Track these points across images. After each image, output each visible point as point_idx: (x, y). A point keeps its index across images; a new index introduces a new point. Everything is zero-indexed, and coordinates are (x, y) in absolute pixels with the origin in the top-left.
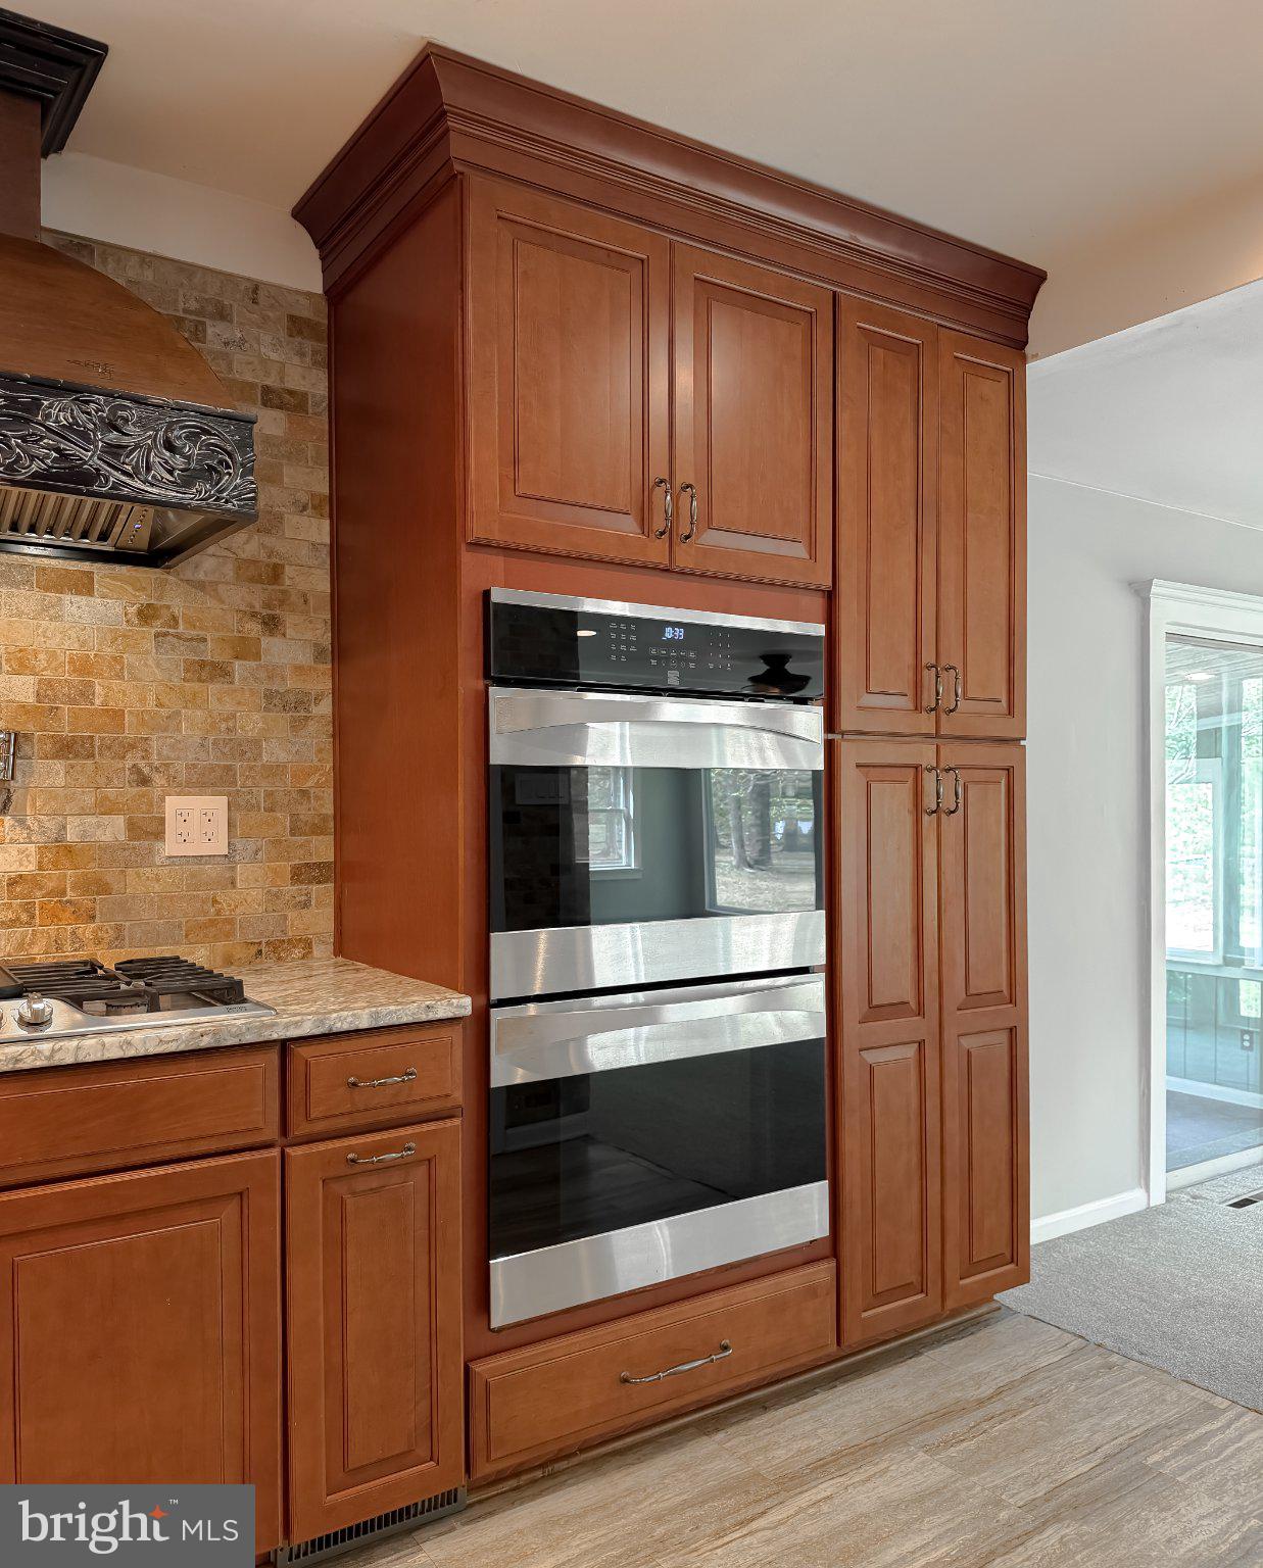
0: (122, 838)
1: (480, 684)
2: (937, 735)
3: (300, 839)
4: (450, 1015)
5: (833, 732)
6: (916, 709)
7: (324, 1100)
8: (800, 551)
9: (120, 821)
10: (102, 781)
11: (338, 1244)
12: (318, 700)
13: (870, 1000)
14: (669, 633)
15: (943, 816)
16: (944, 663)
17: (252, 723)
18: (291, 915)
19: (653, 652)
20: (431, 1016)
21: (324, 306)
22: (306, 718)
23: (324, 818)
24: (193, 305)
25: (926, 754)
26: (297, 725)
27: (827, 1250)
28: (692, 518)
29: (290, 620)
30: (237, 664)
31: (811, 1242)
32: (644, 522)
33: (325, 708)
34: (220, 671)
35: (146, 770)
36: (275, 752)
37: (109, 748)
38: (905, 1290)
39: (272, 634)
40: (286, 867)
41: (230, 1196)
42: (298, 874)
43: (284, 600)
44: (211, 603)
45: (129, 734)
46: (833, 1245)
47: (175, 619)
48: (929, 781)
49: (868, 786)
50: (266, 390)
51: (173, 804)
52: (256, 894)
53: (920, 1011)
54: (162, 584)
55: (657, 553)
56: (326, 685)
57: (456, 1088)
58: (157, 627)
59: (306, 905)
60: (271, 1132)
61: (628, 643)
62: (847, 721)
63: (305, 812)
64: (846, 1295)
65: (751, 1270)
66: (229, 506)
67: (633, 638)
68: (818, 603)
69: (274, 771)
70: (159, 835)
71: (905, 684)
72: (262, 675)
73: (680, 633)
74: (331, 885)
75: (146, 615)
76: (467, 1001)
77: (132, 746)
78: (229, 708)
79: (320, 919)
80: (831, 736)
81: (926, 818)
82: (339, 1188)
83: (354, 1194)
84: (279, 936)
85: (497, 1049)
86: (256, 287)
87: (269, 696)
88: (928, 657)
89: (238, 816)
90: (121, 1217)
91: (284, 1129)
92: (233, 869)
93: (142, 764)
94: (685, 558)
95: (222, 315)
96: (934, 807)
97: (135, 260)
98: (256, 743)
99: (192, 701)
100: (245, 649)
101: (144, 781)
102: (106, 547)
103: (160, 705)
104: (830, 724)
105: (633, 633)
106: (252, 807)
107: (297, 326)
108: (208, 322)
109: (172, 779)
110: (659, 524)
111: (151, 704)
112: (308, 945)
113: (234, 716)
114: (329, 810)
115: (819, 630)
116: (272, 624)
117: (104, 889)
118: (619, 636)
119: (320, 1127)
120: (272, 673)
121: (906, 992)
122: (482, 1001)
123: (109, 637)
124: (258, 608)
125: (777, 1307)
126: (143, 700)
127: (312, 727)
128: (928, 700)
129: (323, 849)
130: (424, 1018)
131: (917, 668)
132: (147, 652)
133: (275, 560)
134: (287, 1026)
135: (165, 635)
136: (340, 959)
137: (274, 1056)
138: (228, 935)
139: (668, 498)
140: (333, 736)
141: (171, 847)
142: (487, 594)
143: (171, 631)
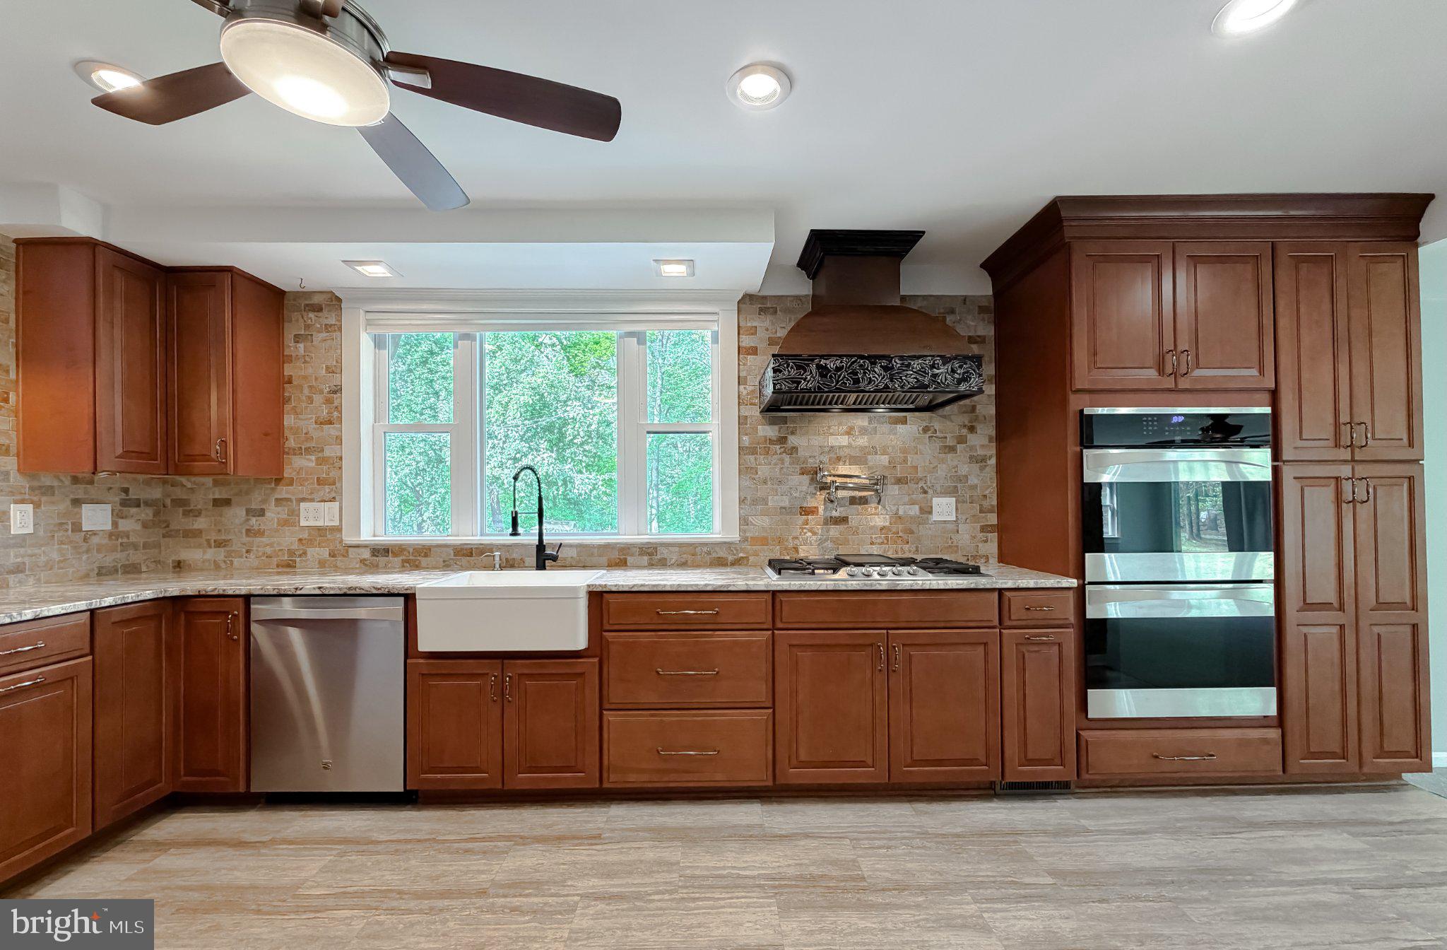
0: (918, 514)
1: (1078, 449)
2: (1353, 460)
3: (983, 515)
4: (1068, 586)
5: (1278, 461)
6: (1336, 446)
7: (1017, 613)
8: (1255, 372)
9: (917, 507)
10: (911, 493)
11: (1022, 670)
12: (990, 458)
13: (1305, 600)
14: (1175, 420)
15: (1358, 505)
16: (1356, 420)
17: (964, 469)
18: (980, 545)
19: (1167, 428)
20: (1060, 586)
21: (992, 300)
22: (985, 466)
23: (992, 506)
24: (942, 311)
25: (1345, 471)
26: (982, 469)
27: (1275, 722)
28: (1188, 365)
29: (979, 428)
30: (958, 445)
31: (1265, 717)
32: (1161, 371)
33: (993, 461)
34: (952, 449)
35: (926, 488)
36: (973, 480)
37: (913, 480)
38: (1333, 755)
39: (971, 433)
40: (978, 526)
41: (981, 644)
42: (984, 529)
43: (976, 419)
44: (948, 423)
45: (920, 475)
46: (1280, 720)
47: (936, 430)
48: (1347, 486)
49: (1302, 490)
50: (970, 337)
51: (936, 501)
52: (967, 537)
53: (1341, 608)
54: (931, 418)
55: (1169, 383)
56: (994, 452)
57: (1071, 616)
58: (930, 434)
59: (986, 541)
60: (996, 622)
61: (1153, 426)
62: (1287, 454)
63: (986, 504)
64: (1289, 749)
65: (1228, 723)
66: (974, 389)
67: (1155, 423)
68: (1266, 397)
69: (974, 487)
70: (931, 513)
71: (1328, 432)
72: (968, 449)
73: (1181, 419)
74: (996, 534)
75: (926, 430)
76: (1075, 581)
77: (921, 479)
78: (955, 463)
79: (992, 547)
80: (1276, 464)
81: (1344, 505)
82: (1024, 649)
83: (1028, 651)
84: (975, 553)
85: (1089, 603)
86: (965, 299)
87: (971, 457)
88: (1344, 418)
89: (959, 505)
90: (944, 645)
91: (1000, 623)
92: (958, 526)
93: (924, 486)
94: (1184, 383)
95: (952, 312)
96: (1351, 499)
97: (921, 298)
98: (966, 477)
99: (943, 461)
100: (962, 440)
101: (925, 492)
102: (911, 406)
103: (930, 463)
104: (1276, 456)
105: (1155, 421)
106: (964, 502)
107: (982, 310)
108: (947, 316)
109: (935, 491)
110: (1169, 369)
111: (927, 464)
112: (987, 558)
113: (957, 466)
114: (995, 503)
115: (1268, 410)
116: (972, 429)
117: (912, 532)
118: (1148, 423)
119: (1015, 623)
120: (972, 448)
121: (1331, 597)
122: (1081, 582)
123: (913, 439)
124: (966, 423)
125: (1243, 744)
126: (925, 462)
127: (988, 469)
128: (1345, 440)
129: (993, 519)
130: (1057, 586)
131: (1337, 425)
132: (926, 444)
133: (973, 404)
134: (1002, 583)
135: (932, 437)
136: (1001, 564)
137: (996, 595)
138: (956, 552)
139: (1174, 357)
140: (997, 473)
141: (935, 517)
142: (1082, 411)
143: (934, 435)
